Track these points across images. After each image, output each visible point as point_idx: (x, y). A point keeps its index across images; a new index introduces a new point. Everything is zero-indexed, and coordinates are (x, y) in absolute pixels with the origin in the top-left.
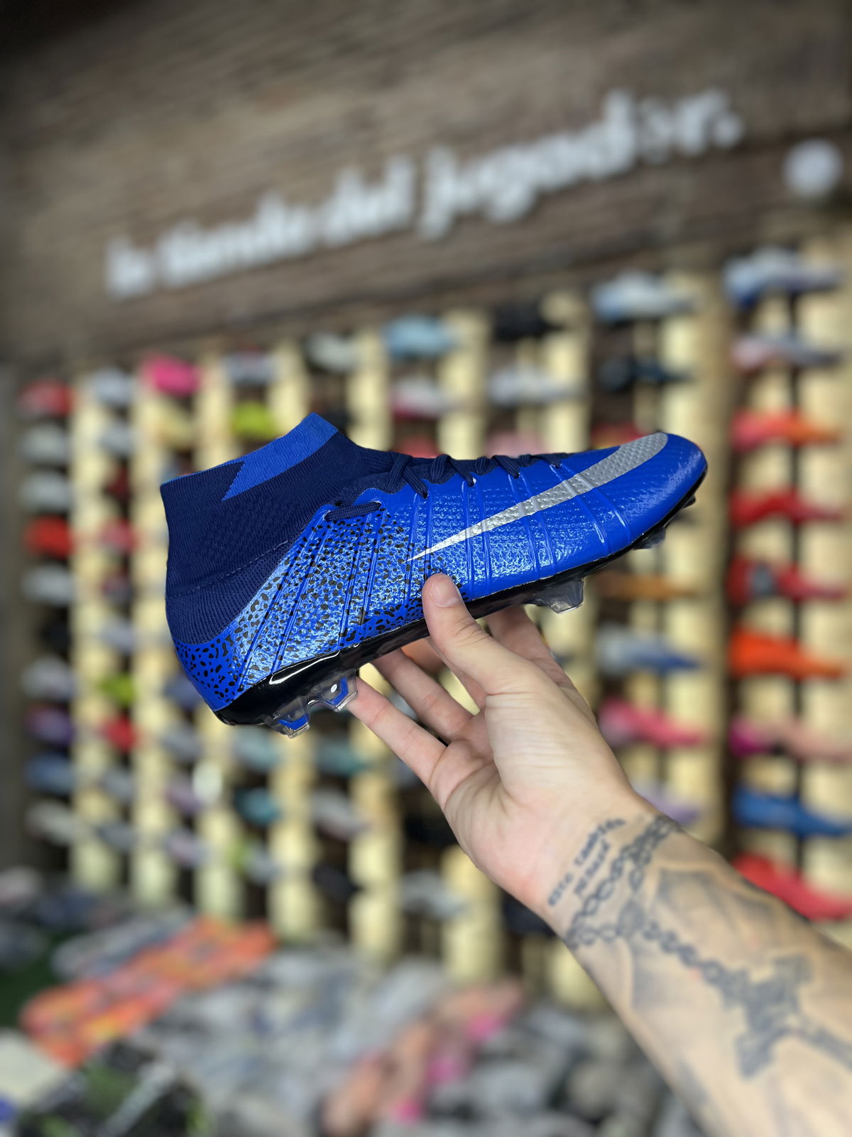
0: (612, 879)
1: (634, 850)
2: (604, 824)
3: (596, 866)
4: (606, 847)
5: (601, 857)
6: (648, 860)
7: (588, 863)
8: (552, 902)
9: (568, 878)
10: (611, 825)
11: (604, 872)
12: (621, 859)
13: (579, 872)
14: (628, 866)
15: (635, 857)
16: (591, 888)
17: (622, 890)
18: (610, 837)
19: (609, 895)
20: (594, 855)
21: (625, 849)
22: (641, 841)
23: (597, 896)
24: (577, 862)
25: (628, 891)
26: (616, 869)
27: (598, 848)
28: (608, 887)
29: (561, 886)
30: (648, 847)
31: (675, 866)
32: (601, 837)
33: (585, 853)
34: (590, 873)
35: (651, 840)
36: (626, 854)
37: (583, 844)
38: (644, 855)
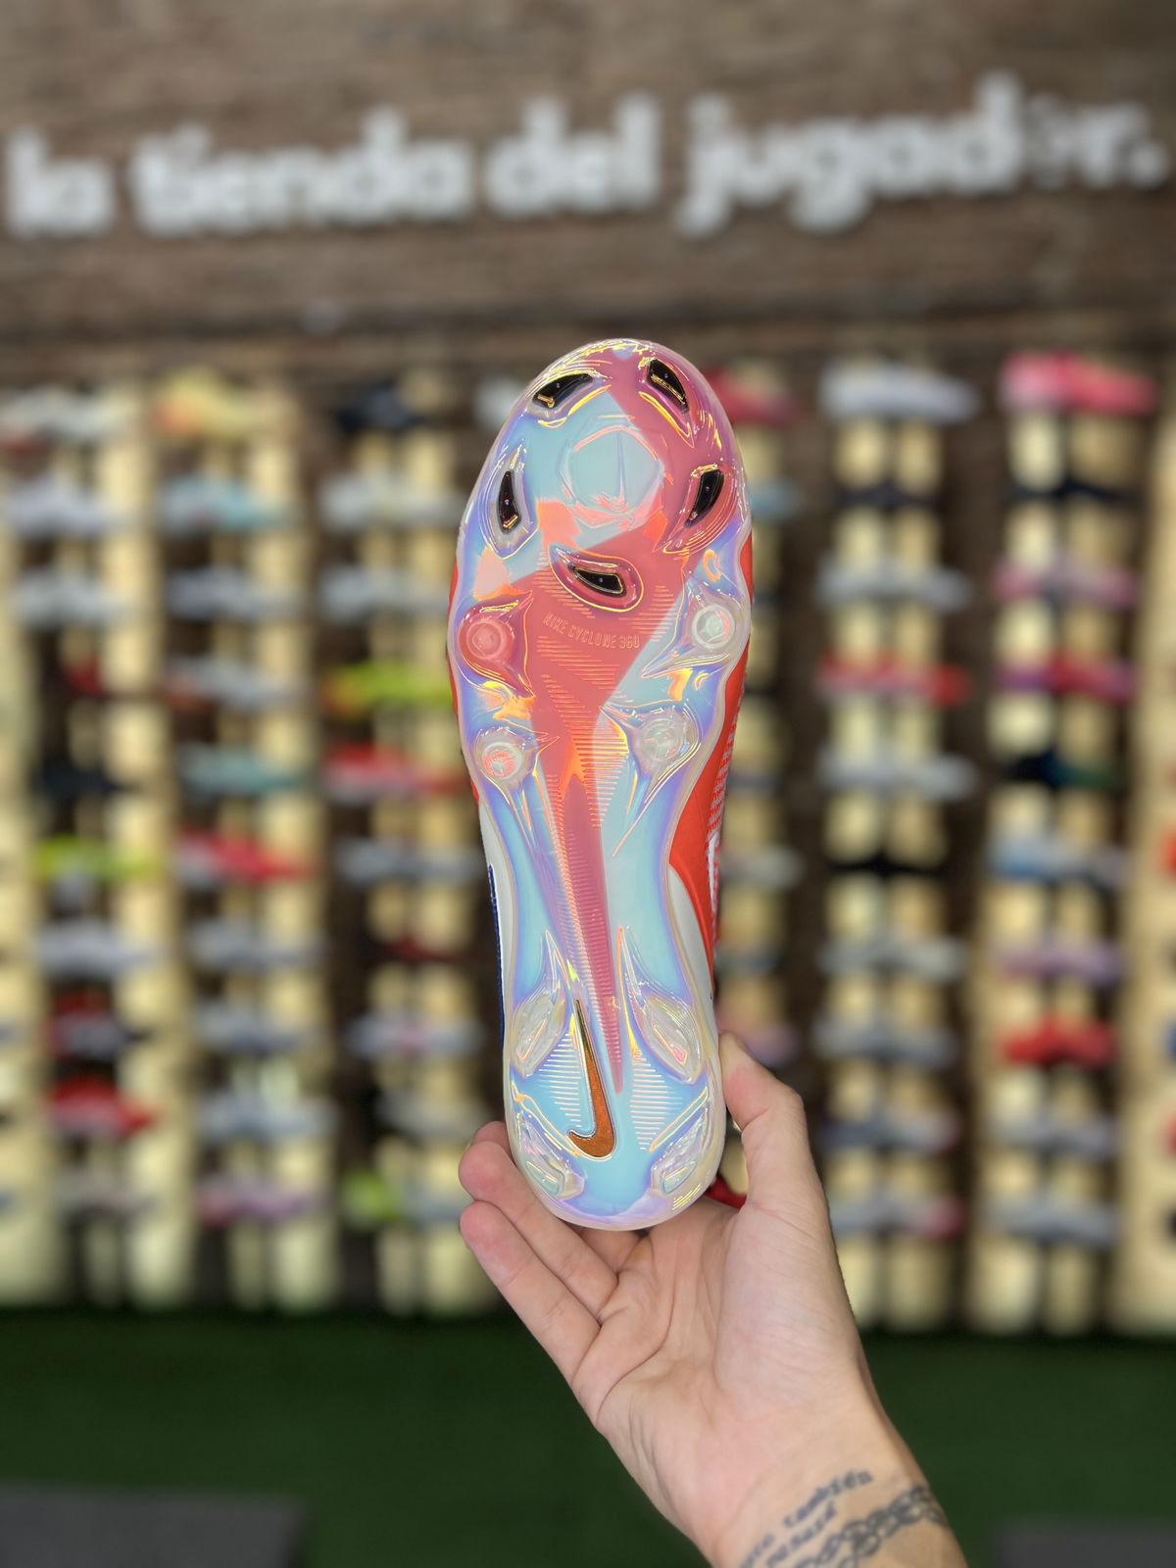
0: (819, 1560)
1: (863, 1529)
2: (841, 1475)
3: (809, 1535)
4: (831, 1513)
5: (820, 1526)
6: (872, 1552)
9: (767, 1541)
10: (850, 1481)
11: (813, 1547)
13: (783, 1536)
14: (845, 1550)
15: (859, 1541)
18: (840, 1502)
20: (809, 1522)
22: (878, 1517)
24: (788, 1522)
27: (820, 1510)
30: (882, 1532)
32: (830, 1498)
35: (892, 1521)
36: (849, 1533)
37: (804, 1500)
38: (872, 1540)
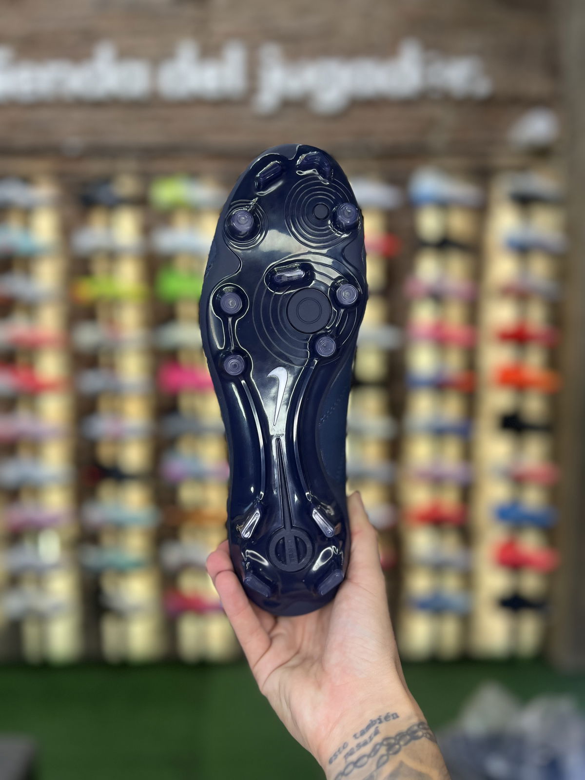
0: (369, 756)
2: (383, 714)
4: (377, 733)
7: (361, 740)
8: (331, 762)
12: (381, 744)
14: (383, 750)
16: (354, 758)
17: (370, 765)
18: (382, 727)
19: (362, 766)
21: (387, 739)
23: (355, 764)
25: (374, 767)
26: (375, 750)
28: (365, 759)
29: (339, 751)
31: (410, 763)
33: (363, 733)
34: (359, 746)
36: (385, 743)
37: (364, 727)
